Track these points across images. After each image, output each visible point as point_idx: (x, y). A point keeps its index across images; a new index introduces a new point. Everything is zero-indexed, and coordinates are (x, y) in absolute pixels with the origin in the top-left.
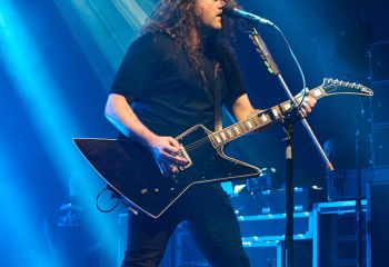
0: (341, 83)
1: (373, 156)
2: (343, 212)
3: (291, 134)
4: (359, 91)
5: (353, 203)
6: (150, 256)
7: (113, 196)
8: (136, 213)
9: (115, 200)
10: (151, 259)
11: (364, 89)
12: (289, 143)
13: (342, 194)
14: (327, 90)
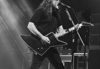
0: (86, 23)
1: (90, 42)
2: (80, 56)
3: (74, 36)
4: (90, 25)
5: (83, 54)
6: (38, 65)
7: (30, 50)
8: (36, 54)
9: (31, 51)
10: (38, 66)
11: (92, 24)
12: (74, 38)
13: (80, 51)
14: (83, 25)
